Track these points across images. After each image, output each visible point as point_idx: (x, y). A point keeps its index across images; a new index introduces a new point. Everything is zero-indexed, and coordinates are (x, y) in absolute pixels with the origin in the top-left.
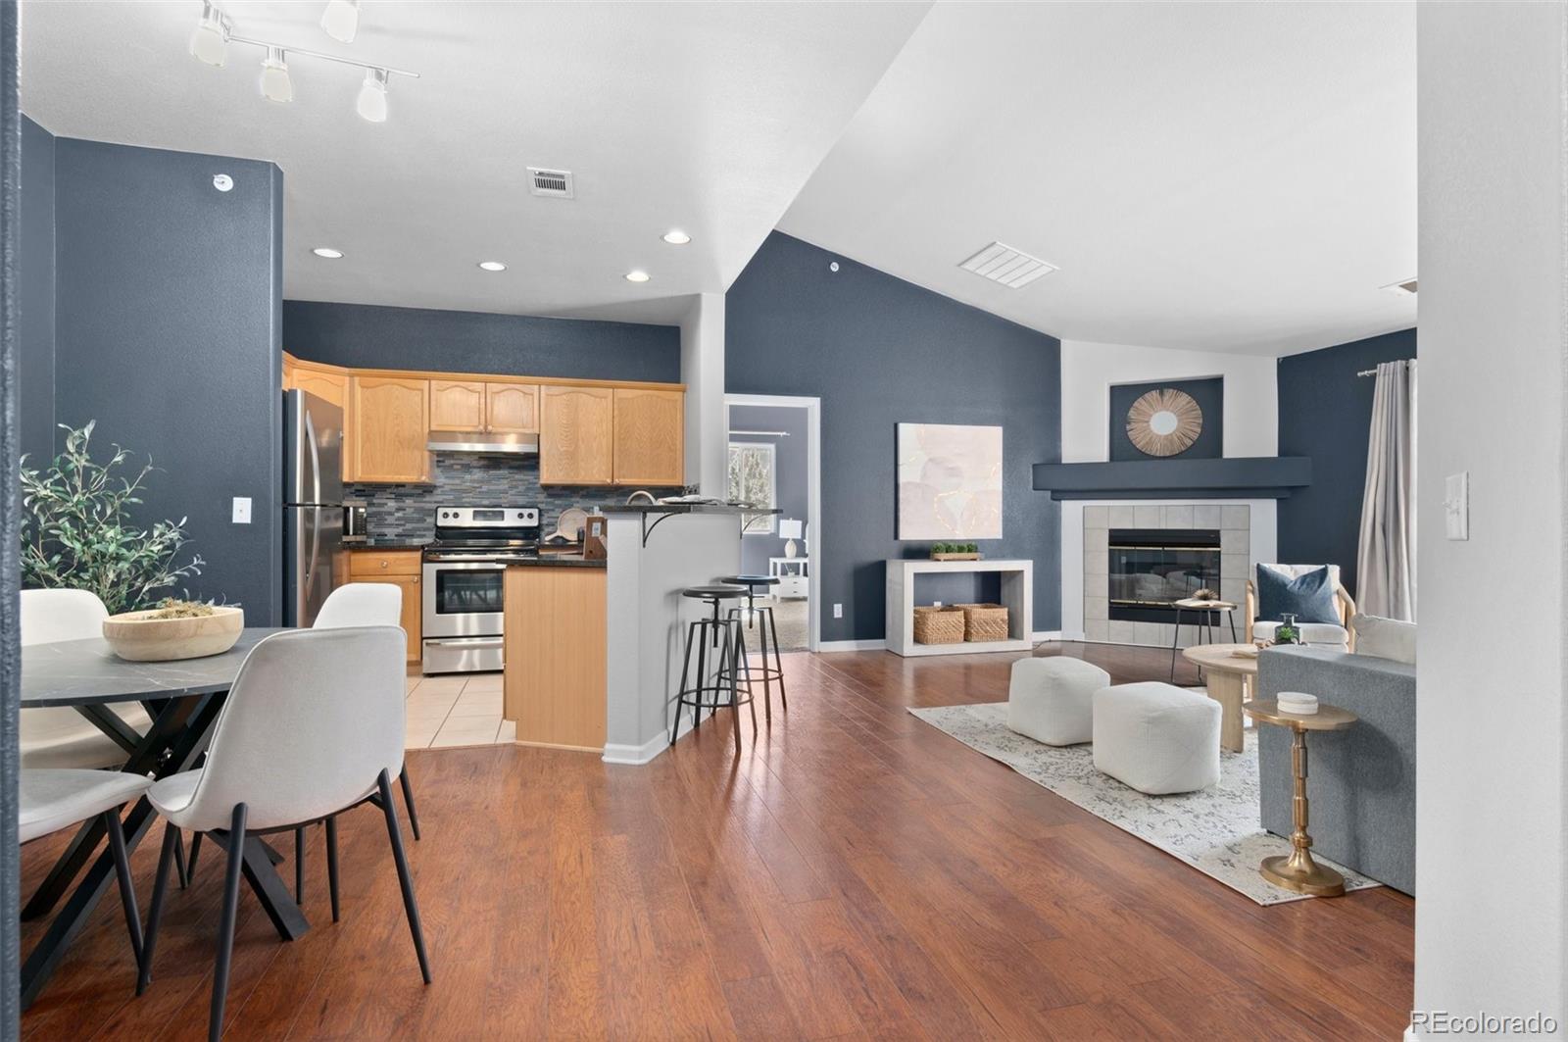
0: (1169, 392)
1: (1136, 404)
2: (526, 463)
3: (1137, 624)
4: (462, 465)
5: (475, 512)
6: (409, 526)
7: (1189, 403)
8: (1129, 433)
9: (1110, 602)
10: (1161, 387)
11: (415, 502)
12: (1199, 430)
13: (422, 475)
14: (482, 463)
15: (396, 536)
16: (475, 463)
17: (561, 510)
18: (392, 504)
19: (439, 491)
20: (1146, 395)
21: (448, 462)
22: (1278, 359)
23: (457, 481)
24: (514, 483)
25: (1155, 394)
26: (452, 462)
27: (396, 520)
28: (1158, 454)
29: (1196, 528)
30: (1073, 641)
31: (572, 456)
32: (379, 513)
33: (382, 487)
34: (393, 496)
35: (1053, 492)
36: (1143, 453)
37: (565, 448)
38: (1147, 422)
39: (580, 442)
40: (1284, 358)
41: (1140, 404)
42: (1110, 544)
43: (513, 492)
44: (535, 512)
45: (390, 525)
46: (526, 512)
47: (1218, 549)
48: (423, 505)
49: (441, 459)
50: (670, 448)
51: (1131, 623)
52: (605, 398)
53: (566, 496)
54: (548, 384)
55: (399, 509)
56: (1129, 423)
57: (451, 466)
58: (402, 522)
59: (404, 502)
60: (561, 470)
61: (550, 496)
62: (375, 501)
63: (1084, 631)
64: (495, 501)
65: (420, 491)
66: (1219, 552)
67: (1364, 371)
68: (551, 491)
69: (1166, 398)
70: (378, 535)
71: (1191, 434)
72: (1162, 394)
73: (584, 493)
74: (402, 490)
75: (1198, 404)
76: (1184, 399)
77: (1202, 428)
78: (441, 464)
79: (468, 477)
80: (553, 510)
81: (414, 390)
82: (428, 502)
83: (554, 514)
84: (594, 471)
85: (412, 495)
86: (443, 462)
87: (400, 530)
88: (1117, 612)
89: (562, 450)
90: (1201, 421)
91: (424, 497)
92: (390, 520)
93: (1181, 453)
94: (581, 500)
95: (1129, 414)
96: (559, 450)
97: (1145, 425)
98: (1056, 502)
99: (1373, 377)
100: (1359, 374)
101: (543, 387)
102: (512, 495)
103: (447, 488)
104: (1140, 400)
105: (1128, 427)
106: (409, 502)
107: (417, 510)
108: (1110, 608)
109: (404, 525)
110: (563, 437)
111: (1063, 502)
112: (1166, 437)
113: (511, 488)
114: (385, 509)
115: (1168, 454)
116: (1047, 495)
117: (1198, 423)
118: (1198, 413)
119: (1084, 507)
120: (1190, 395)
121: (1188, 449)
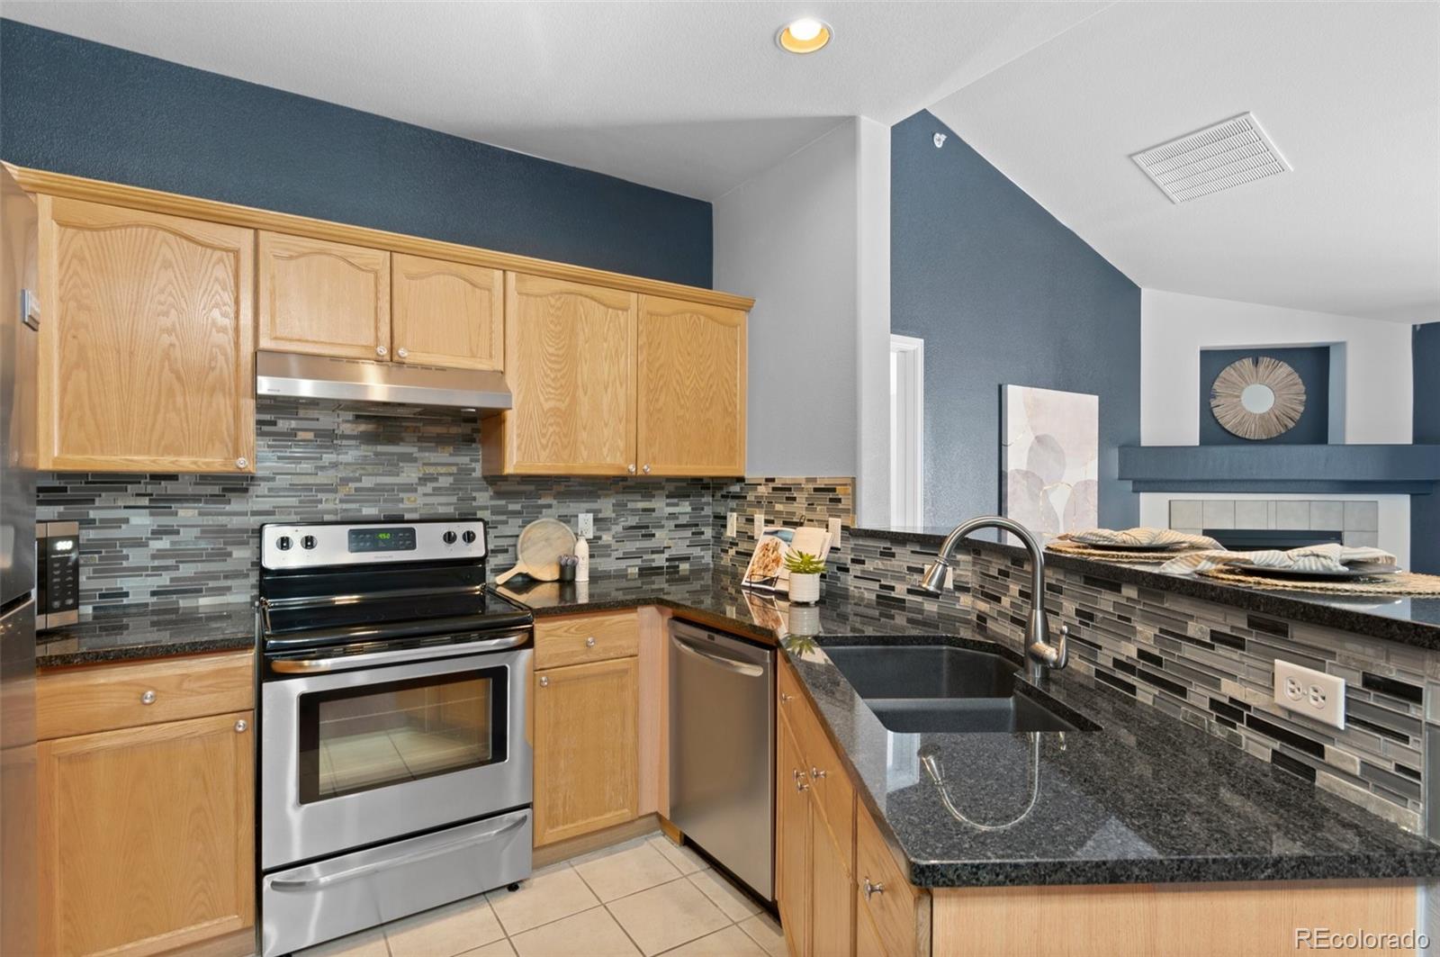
0: (1265, 361)
1: (1222, 374)
2: (454, 430)
4: (319, 434)
5: (351, 532)
6: (187, 570)
7: (1288, 375)
8: (1215, 410)
10: (1256, 354)
11: (200, 514)
12: (1303, 409)
13: (237, 454)
14: (363, 427)
15: (154, 594)
16: (347, 428)
17: (520, 521)
18: (141, 521)
19: (263, 488)
20: (1237, 363)
21: (283, 425)
22: (1414, 326)
23: (306, 466)
24: (431, 470)
25: (1248, 362)
26: (294, 424)
27: (154, 557)
28: (1252, 437)
29: (1312, 529)
31: (565, 418)
32: (109, 543)
33: (115, 481)
34: (145, 501)
35: (1135, 482)
36: (1234, 435)
37: (551, 404)
38: (1238, 397)
39: (580, 392)
41: (1229, 373)
43: (429, 488)
44: (477, 528)
45: (137, 571)
46: (459, 529)
48: (223, 520)
49: (267, 417)
50: (726, 409)
52: (625, 309)
53: (528, 495)
54: (522, 271)
55: (158, 533)
56: (1215, 397)
57: (292, 434)
58: (171, 562)
59: (176, 514)
60: (544, 447)
61: (499, 495)
62: (92, 514)
64: (392, 509)
65: (216, 490)
68: (504, 487)
69: (1261, 368)
70: (102, 596)
71: (1293, 414)
72: (1256, 363)
73: (562, 488)
74: (169, 487)
75: (1300, 377)
76: (1284, 370)
77: (1305, 406)
78: (265, 428)
79: (328, 458)
80: (506, 523)
81: (214, 248)
82: (237, 513)
83: (507, 530)
84: (605, 451)
85: (196, 498)
86: (274, 423)
87: (164, 580)
89: (547, 406)
90: (1304, 398)
91: (229, 502)
92: (136, 557)
93: (1281, 435)
94: (554, 502)
95: (1214, 387)
96: (541, 405)
97: (1235, 400)
98: (1136, 495)
101: (511, 276)
102: (425, 495)
103: (282, 481)
104: (1227, 369)
105: (1213, 403)
106: (187, 513)
107: (207, 532)
109: (177, 568)
110: (548, 381)
111: (1141, 494)
112: (1262, 416)
113: (424, 480)
114: (124, 532)
115: (1264, 437)
116: (1129, 486)
117: (1300, 400)
118: (1302, 388)
119: (1170, 502)
120: (1290, 365)
121: (1289, 431)
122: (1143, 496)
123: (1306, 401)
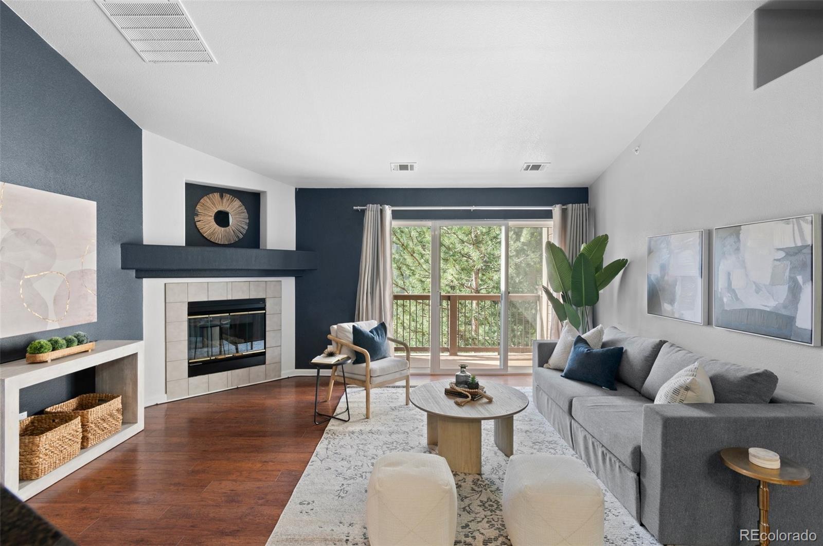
0: (227, 196)
1: (202, 201)
3: (211, 376)
7: (240, 207)
8: (198, 224)
9: (189, 363)
10: (222, 191)
12: (247, 227)
20: (211, 195)
22: (296, 189)
25: (217, 195)
28: (220, 243)
29: (251, 298)
30: (157, 404)
35: (137, 271)
36: (209, 241)
40: (299, 189)
41: (205, 200)
42: (189, 314)
47: (264, 311)
51: (207, 376)
56: (197, 215)
63: (166, 393)
66: (265, 313)
67: (357, 206)
69: (225, 200)
71: (242, 230)
72: (222, 197)
75: (246, 208)
76: (237, 203)
77: (248, 226)
88: (195, 370)
93: (236, 242)
95: (197, 208)
97: (209, 218)
98: (139, 280)
99: (363, 211)
100: (354, 208)
104: (205, 198)
105: (196, 219)
108: (189, 366)
111: (144, 279)
115: (227, 243)
116: (133, 273)
117: (246, 222)
118: (246, 215)
119: (165, 284)
120: (241, 201)
121: (240, 240)
122: (146, 281)
123: (249, 223)
